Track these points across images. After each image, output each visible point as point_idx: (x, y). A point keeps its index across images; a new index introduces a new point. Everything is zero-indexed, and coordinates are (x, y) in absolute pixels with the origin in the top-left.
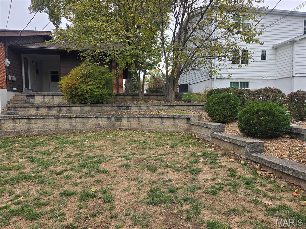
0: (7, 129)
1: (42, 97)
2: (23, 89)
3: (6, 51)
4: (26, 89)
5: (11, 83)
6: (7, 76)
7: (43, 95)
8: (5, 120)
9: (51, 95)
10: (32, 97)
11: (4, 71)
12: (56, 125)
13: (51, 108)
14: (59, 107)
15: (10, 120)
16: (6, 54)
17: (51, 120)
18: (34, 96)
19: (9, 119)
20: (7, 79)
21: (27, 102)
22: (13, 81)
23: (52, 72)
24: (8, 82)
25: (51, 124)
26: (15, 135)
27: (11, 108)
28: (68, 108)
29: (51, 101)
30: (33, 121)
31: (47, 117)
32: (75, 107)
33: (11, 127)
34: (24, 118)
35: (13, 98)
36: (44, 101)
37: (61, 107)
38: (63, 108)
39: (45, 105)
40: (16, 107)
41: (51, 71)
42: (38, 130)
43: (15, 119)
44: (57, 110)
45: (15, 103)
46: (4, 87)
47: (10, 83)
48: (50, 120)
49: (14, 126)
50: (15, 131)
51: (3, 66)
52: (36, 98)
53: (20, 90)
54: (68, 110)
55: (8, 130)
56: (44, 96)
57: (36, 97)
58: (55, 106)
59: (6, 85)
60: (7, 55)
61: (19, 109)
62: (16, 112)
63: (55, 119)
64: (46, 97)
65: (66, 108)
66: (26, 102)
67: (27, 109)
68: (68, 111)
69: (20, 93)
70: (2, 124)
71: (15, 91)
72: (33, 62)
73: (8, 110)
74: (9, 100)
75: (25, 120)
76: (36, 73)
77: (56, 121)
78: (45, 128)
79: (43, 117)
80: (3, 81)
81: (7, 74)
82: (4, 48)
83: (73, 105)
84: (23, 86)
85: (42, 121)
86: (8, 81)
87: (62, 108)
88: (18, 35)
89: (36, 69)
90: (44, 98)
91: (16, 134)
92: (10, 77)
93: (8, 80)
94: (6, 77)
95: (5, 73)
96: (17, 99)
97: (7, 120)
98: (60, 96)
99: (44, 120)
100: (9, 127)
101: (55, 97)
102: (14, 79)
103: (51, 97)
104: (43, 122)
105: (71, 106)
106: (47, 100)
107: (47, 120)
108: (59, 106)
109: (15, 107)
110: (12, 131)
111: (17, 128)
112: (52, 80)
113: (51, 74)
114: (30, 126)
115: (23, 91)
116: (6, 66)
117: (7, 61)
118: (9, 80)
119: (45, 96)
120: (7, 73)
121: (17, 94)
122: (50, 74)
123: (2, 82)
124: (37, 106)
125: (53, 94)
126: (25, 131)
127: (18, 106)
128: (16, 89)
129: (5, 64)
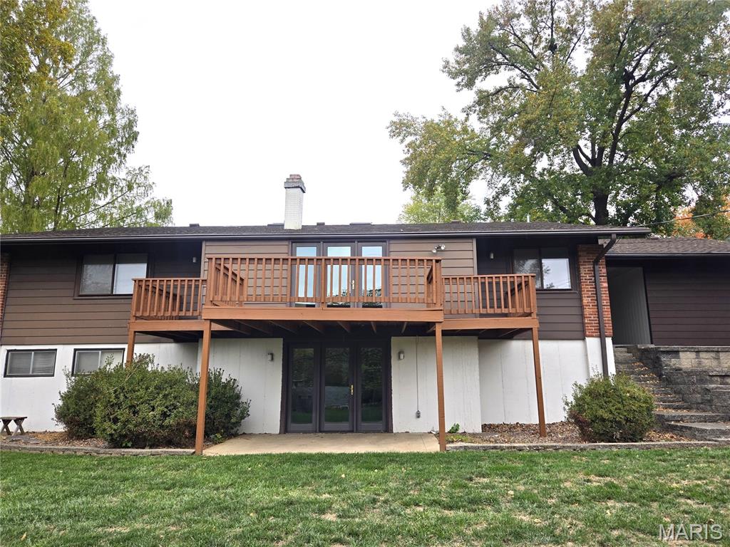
1: (693, 355)
7: (696, 352)
9: (713, 351)
10: (674, 355)
18: (677, 352)
27: (716, 378)
29: (715, 363)
36: (700, 363)
52: (681, 357)
56: (698, 352)
57: (681, 354)
64: (703, 355)
90: (698, 357)
101: (721, 354)
103: (713, 355)
106: (707, 361)
119: (700, 353)
125: (718, 348)
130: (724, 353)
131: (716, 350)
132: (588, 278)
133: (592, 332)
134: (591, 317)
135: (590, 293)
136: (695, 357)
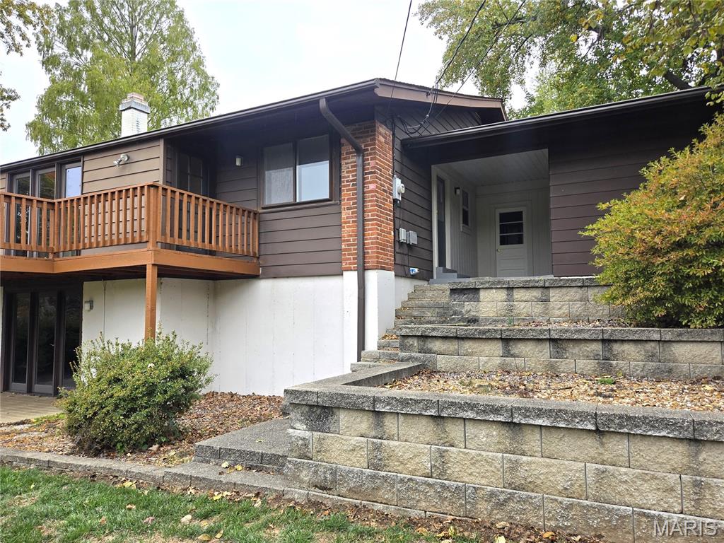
0: (411, 467)
1: (502, 295)
2: (432, 271)
3: (397, 155)
4: (442, 268)
5: (406, 252)
6: (396, 231)
7: (508, 288)
8: (401, 418)
9: (537, 287)
10: (471, 296)
11: (389, 215)
12: (690, 490)
13: (565, 345)
14: (603, 341)
15: (424, 421)
16: (396, 163)
17: (646, 452)
18: (476, 290)
19: (420, 415)
20: (397, 241)
21: (455, 313)
22: (410, 246)
23: (504, 217)
24: (397, 250)
25: (654, 478)
26: (444, 509)
28: (649, 346)
29: (538, 308)
30: (532, 441)
31: (622, 426)
32: (689, 346)
33: (426, 463)
34: (491, 417)
35: (410, 299)
36: (510, 309)
37: (616, 341)
38: (626, 347)
39: (541, 332)
40: (427, 337)
41: (501, 214)
42: (566, 501)
43: (443, 417)
44: (596, 357)
45: (415, 313)
46: (387, 264)
47: (401, 252)
48: (642, 445)
49: (442, 454)
50: (443, 487)
51: (387, 201)
52: (481, 298)
53: (426, 275)
54: (652, 357)
55: (413, 472)
56: (510, 289)
57: (482, 294)
58: (586, 336)
59: (393, 259)
60: (397, 168)
61: (437, 345)
62: (428, 355)
63: (681, 448)
64: (518, 294)
65: (640, 346)
66: (451, 312)
67: (468, 346)
68: (652, 365)
69: (425, 284)
70: (387, 439)
71: (414, 277)
72: (458, 192)
73: (403, 347)
74: (399, 307)
75: (494, 431)
76: (464, 223)
77: (685, 461)
78: (611, 495)
79: (596, 424)
80: (387, 246)
81: (397, 227)
82: (391, 144)
83: (680, 335)
84: (432, 261)
85: (590, 445)
86: (397, 244)
87: (617, 348)
88: (430, 100)
89: (464, 210)
90: (510, 298)
91: (452, 503)
92: (403, 234)
93: (399, 241)
94: (393, 234)
95: (391, 220)
96: (419, 303)
97: (410, 420)
98: (575, 289)
99: (602, 444)
100: (417, 460)
101: (552, 292)
102: (414, 239)
103: (536, 293)
104: (593, 452)
105: (668, 337)
106: (523, 305)
107: (617, 447)
108: (606, 336)
109: (424, 337)
110: (430, 485)
111: (454, 469)
112: (504, 241)
113: (501, 222)
114: (522, 473)
115: (432, 278)
116: (395, 201)
117: (398, 184)
118: (401, 244)
119: (515, 291)
120: (397, 221)
121: (420, 286)
122: (498, 224)
123: (384, 250)
124: (507, 333)
125: (545, 281)
126: (492, 494)
127: (434, 334)
128: (416, 270)
129: (391, 194)
130: (558, 290)
131: (541, 284)
132: (351, 178)
133: (350, 264)
134: (349, 240)
135: (351, 202)
136: (505, 297)
